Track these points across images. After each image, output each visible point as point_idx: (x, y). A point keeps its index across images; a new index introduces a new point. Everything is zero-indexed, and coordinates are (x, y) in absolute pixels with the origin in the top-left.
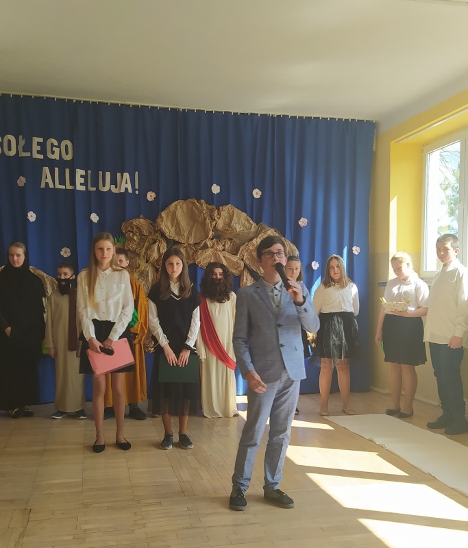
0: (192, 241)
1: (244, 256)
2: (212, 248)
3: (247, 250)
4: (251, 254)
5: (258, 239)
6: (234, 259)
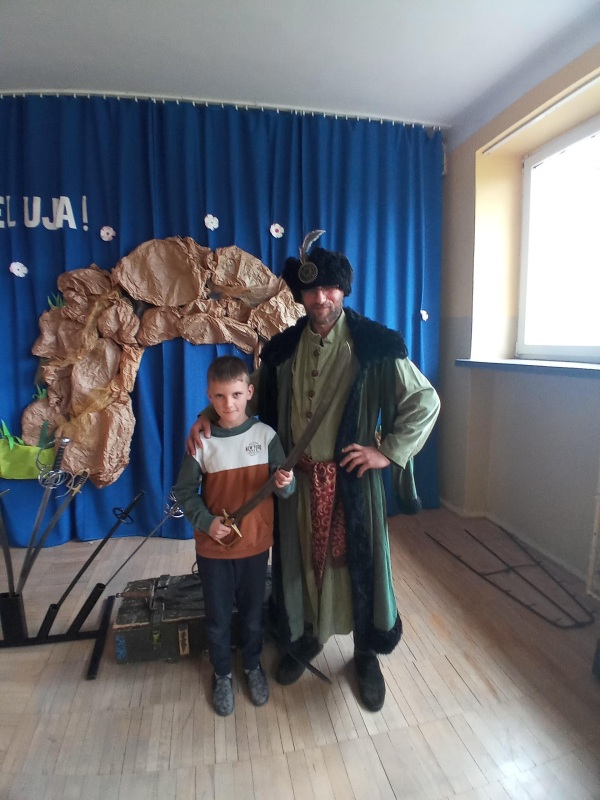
0: (174, 303)
1: (257, 324)
2: (206, 312)
3: (262, 315)
4: (268, 321)
5: (279, 299)
6: (243, 329)
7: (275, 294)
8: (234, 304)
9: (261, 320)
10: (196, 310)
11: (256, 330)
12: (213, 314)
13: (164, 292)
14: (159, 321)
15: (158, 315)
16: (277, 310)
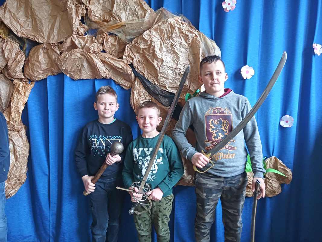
0: (54, 40)
1: (133, 59)
2: (83, 48)
3: (138, 50)
4: (143, 56)
5: (154, 33)
6: (119, 64)
7: (149, 28)
8: (110, 39)
9: (137, 55)
10: (73, 46)
11: (132, 65)
12: (88, 50)
13: (46, 30)
14: (42, 57)
15: (41, 50)
16: (151, 44)
